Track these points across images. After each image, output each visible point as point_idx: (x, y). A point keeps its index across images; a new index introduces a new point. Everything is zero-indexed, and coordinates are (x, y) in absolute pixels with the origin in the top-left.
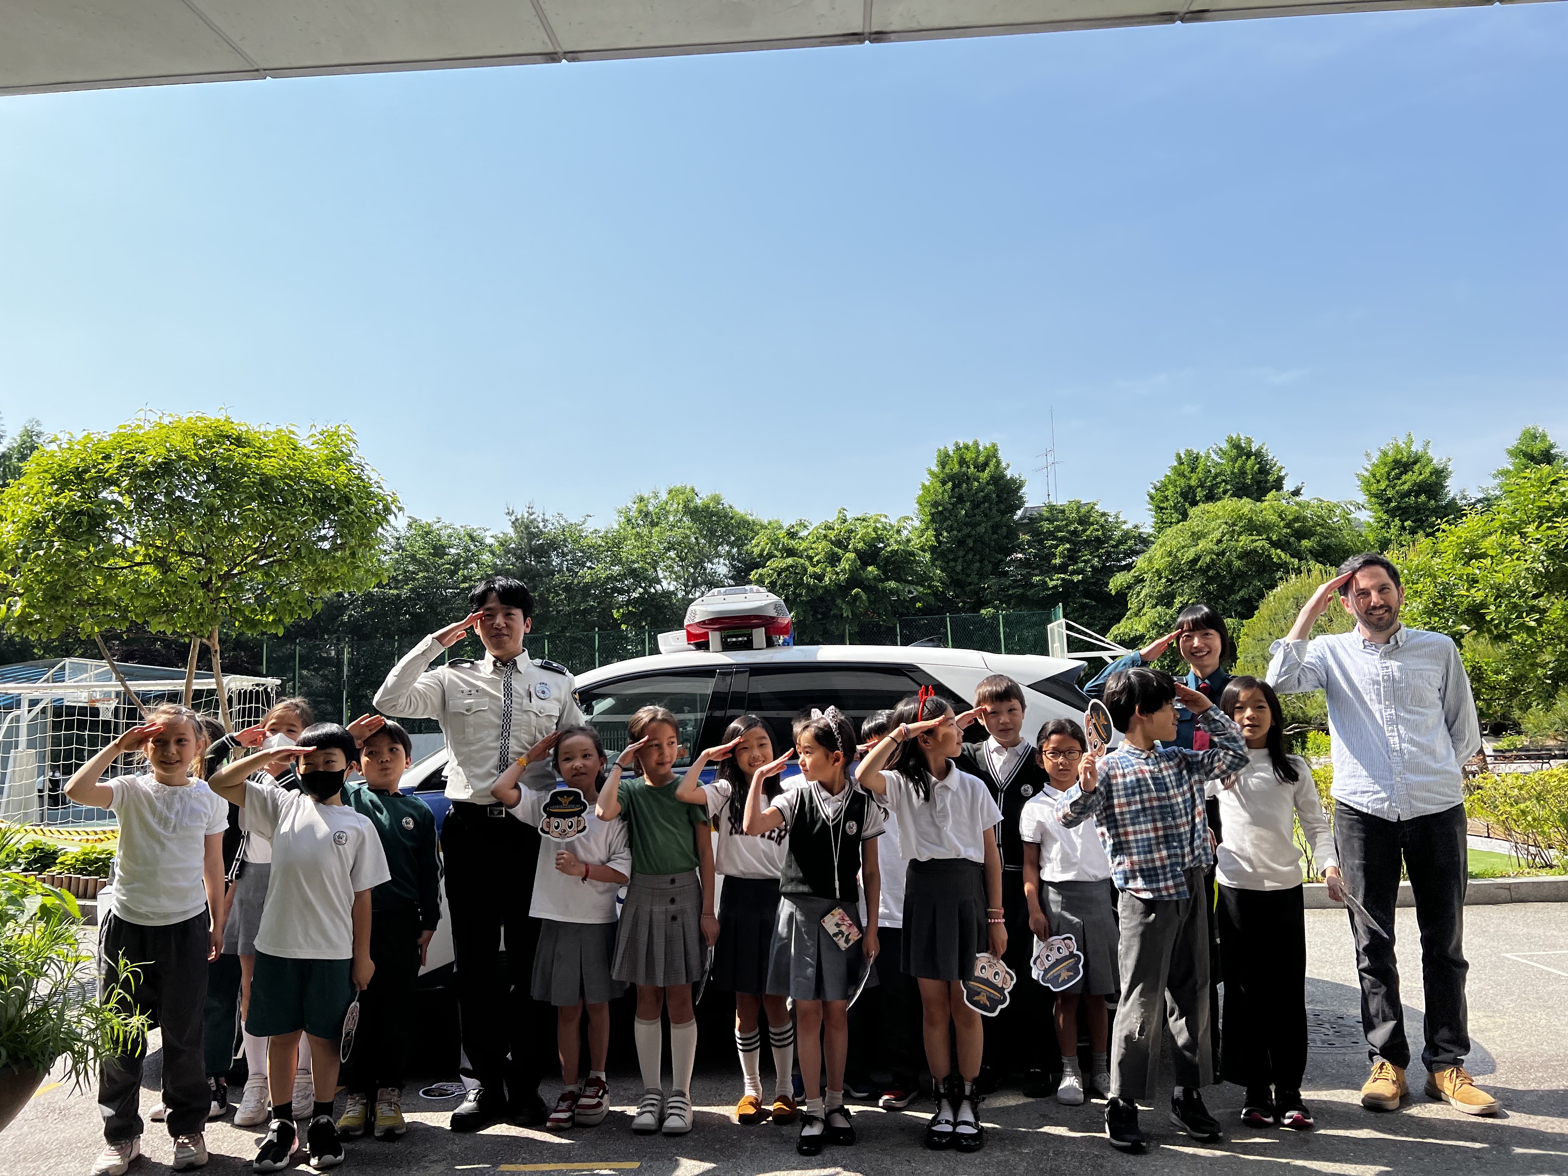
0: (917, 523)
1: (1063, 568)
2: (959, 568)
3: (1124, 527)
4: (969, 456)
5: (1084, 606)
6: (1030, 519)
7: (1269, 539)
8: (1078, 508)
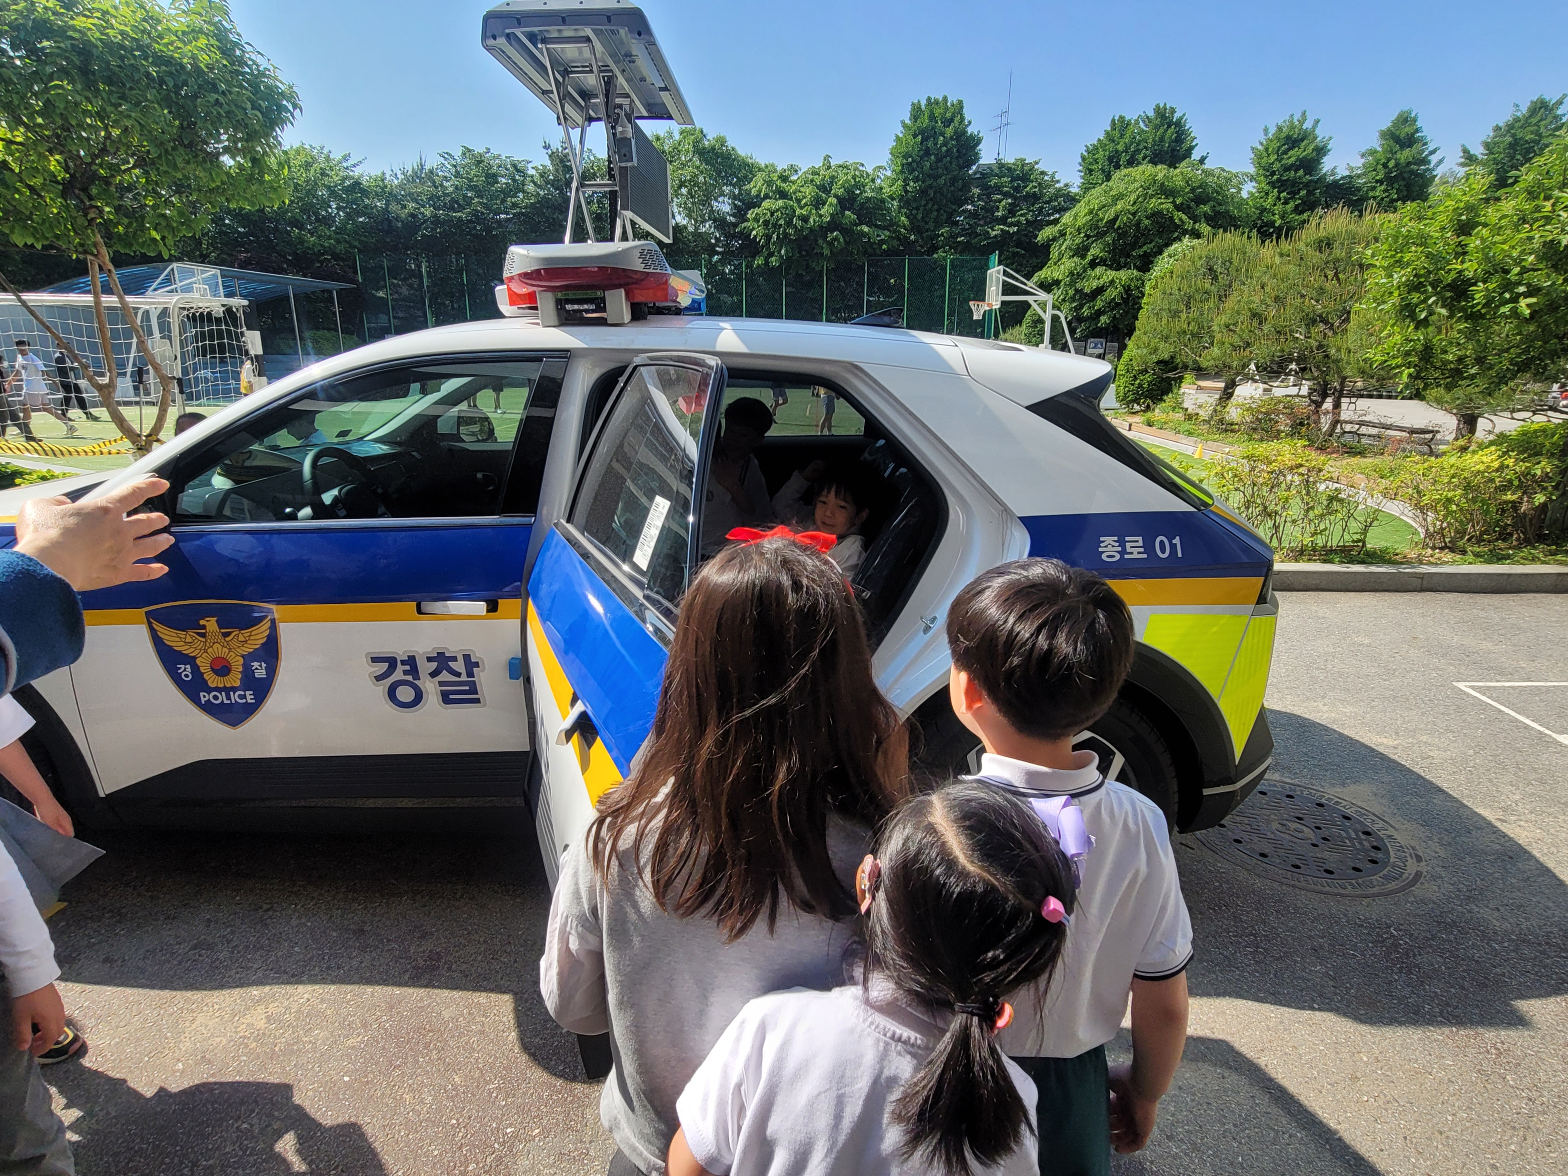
0: (889, 173)
1: (1003, 220)
2: (920, 216)
3: (1057, 186)
4: (938, 112)
5: (1015, 254)
6: (982, 174)
7: (1174, 202)
8: (1023, 166)
